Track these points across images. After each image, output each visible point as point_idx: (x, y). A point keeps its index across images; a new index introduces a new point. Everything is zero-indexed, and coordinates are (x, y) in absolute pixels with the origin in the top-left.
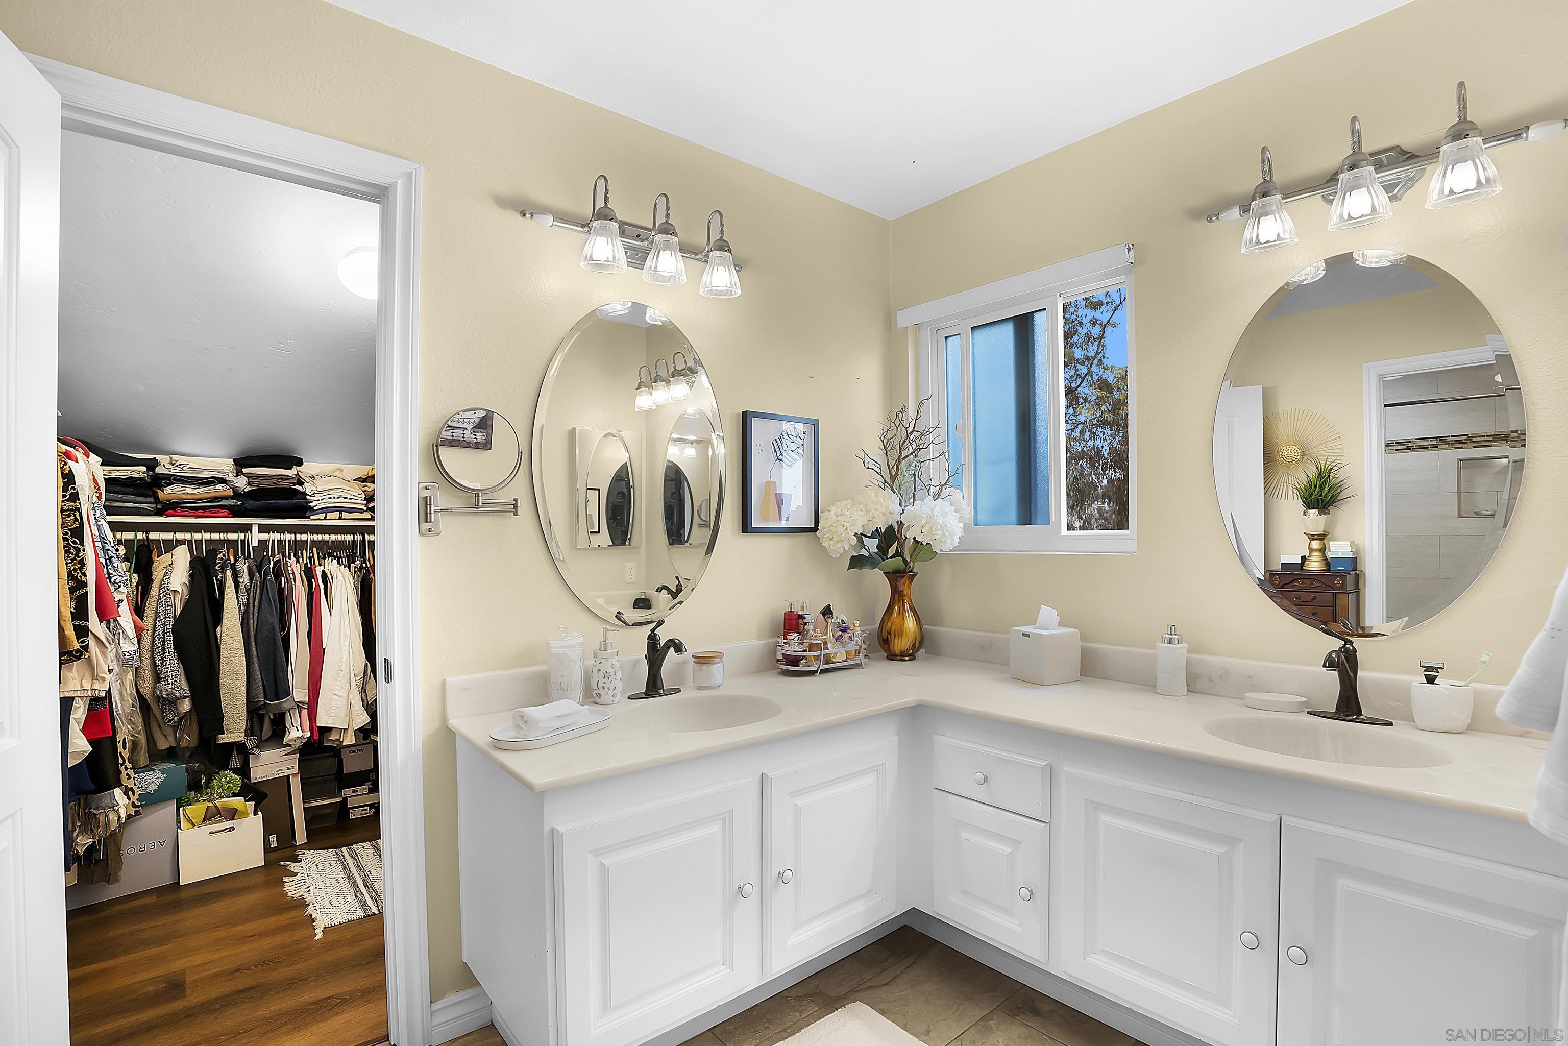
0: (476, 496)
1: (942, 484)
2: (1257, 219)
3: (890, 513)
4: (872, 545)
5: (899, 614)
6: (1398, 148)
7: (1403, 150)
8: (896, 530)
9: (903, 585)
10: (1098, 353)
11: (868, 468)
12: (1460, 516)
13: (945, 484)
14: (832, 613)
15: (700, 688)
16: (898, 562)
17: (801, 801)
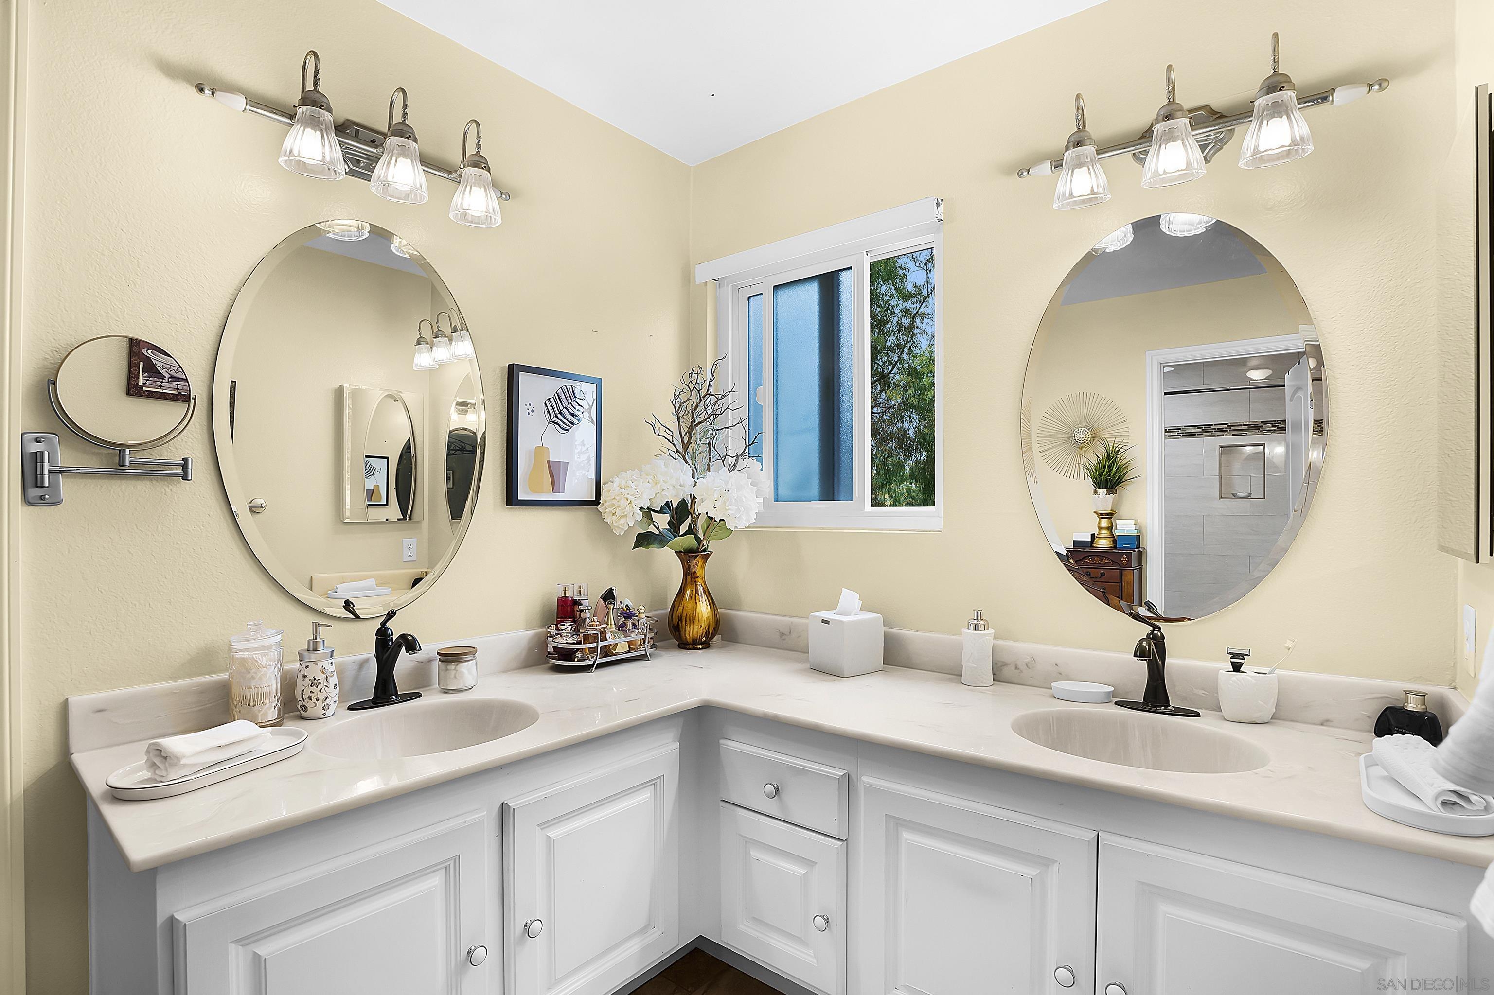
0: (120, 454)
1: (739, 454)
2: (1070, 171)
3: (681, 485)
4: (663, 521)
5: (691, 597)
6: (1208, 108)
7: (1213, 110)
8: (689, 505)
9: (696, 566)
10: (907, 342)
11: (659, 435)
12: (1220, 498)
13: (741, 454)
14: (614, 598)
15: (446, 691)
16: (690, 541)
17: (555, 833)
